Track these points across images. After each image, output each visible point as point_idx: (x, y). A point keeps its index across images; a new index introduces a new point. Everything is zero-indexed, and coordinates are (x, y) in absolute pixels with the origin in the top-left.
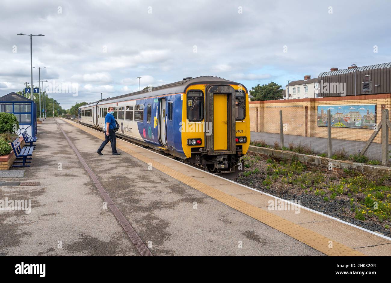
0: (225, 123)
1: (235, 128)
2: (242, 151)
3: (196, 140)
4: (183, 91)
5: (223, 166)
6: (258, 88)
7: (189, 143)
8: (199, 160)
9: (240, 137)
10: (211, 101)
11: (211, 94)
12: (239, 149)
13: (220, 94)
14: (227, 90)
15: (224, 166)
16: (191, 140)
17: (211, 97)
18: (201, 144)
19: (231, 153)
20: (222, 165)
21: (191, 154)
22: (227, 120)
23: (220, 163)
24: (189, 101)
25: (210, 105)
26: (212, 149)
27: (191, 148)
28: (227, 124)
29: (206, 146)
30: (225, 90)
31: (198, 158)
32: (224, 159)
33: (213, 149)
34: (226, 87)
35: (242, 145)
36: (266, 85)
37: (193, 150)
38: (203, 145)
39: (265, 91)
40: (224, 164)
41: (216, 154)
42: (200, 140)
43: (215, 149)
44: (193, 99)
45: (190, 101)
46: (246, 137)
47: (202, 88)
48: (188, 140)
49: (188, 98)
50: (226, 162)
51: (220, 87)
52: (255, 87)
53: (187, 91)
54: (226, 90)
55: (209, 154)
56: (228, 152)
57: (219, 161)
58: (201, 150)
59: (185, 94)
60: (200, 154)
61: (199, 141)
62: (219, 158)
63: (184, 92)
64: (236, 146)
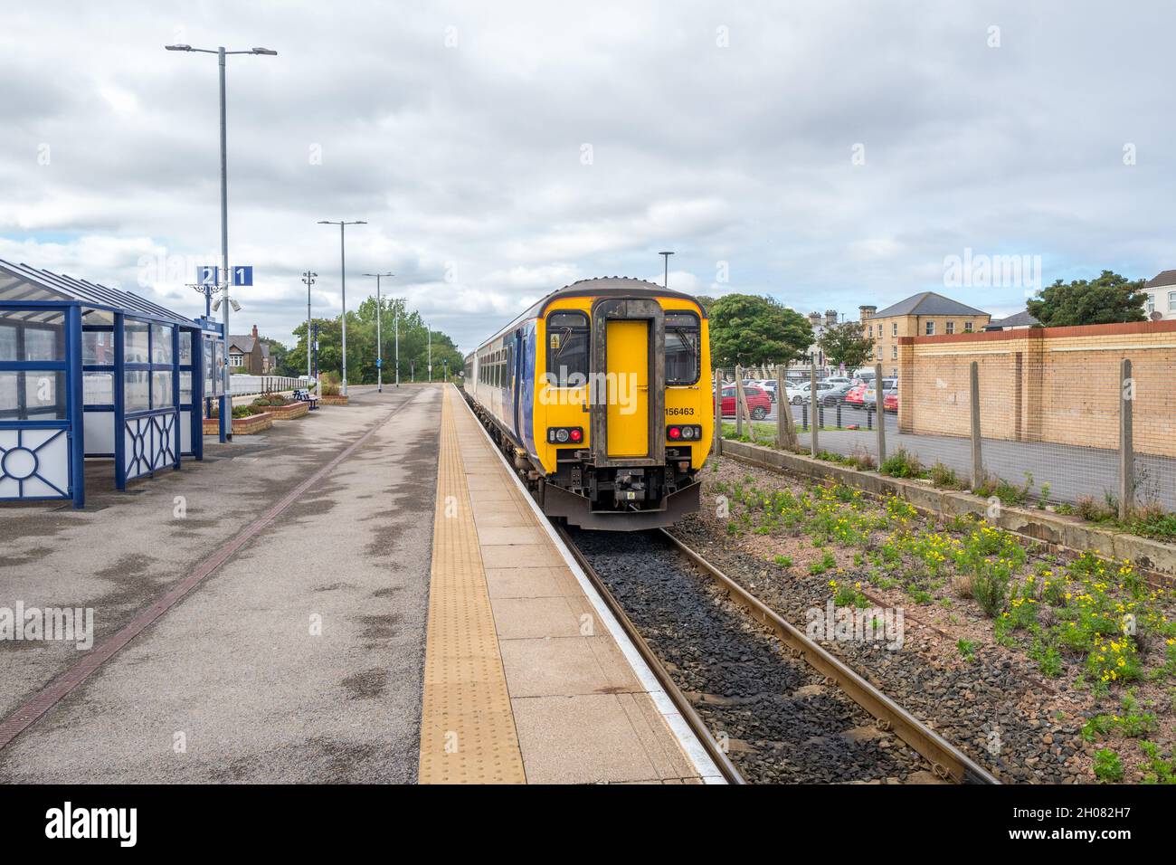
0: (642, 390)
1: (664, 402)
2: (690, 461)
3: (570, 430)
4: (536, 314)
5: (631, 495)
6: (1056, 293)
7: (552, 438)
8: (580, 479)
9: (684, 426)
10: (600, 336)
11: (600, 320)
12: (680, 455)
13: (626, 320)
14: (642, 311)
15: (634, 494)
16: (556, 429)
17: (601, 327)
18: (581, 441)
19: (653, 464)
20: (629, 493)
21: (558, 464)
22: (646, 384)
23: (626, 487)
24: (552, 336)
25: (598, 347)
26: (604, 452)
27: (558, 451)
28: (647, 393)
29: (592, 446)
30: (636, 309)
31: (576, 474)
32: (635, 478)
33: (606, 452)
34: (640, 304)
35: (690, 447)
36: (1085, 282)
37: (561, 453)
38: (586, 444)
39: (1085, 299)
40: (635, 490)
41: (614, 466)
42: (580, 430)
43: (610, 453)
44: (561, 331)
45: (556, 337)
46: (700, 427)
47: (585, 304)
48: (549, 430)
49: (550, 330)
50: (639, 485)
51: (623, 303)
52: (1047, 289)
53: (547, 313)
54: (638, 311)
55: (595, 465)
56: (646, 462)
57: (621, 482)
58: (578, 454)
59: (540, 320)
60: (581, 464)
61: (575, 433)
62: (623, 475)
63: (540, 316)
64: (667, 448)
